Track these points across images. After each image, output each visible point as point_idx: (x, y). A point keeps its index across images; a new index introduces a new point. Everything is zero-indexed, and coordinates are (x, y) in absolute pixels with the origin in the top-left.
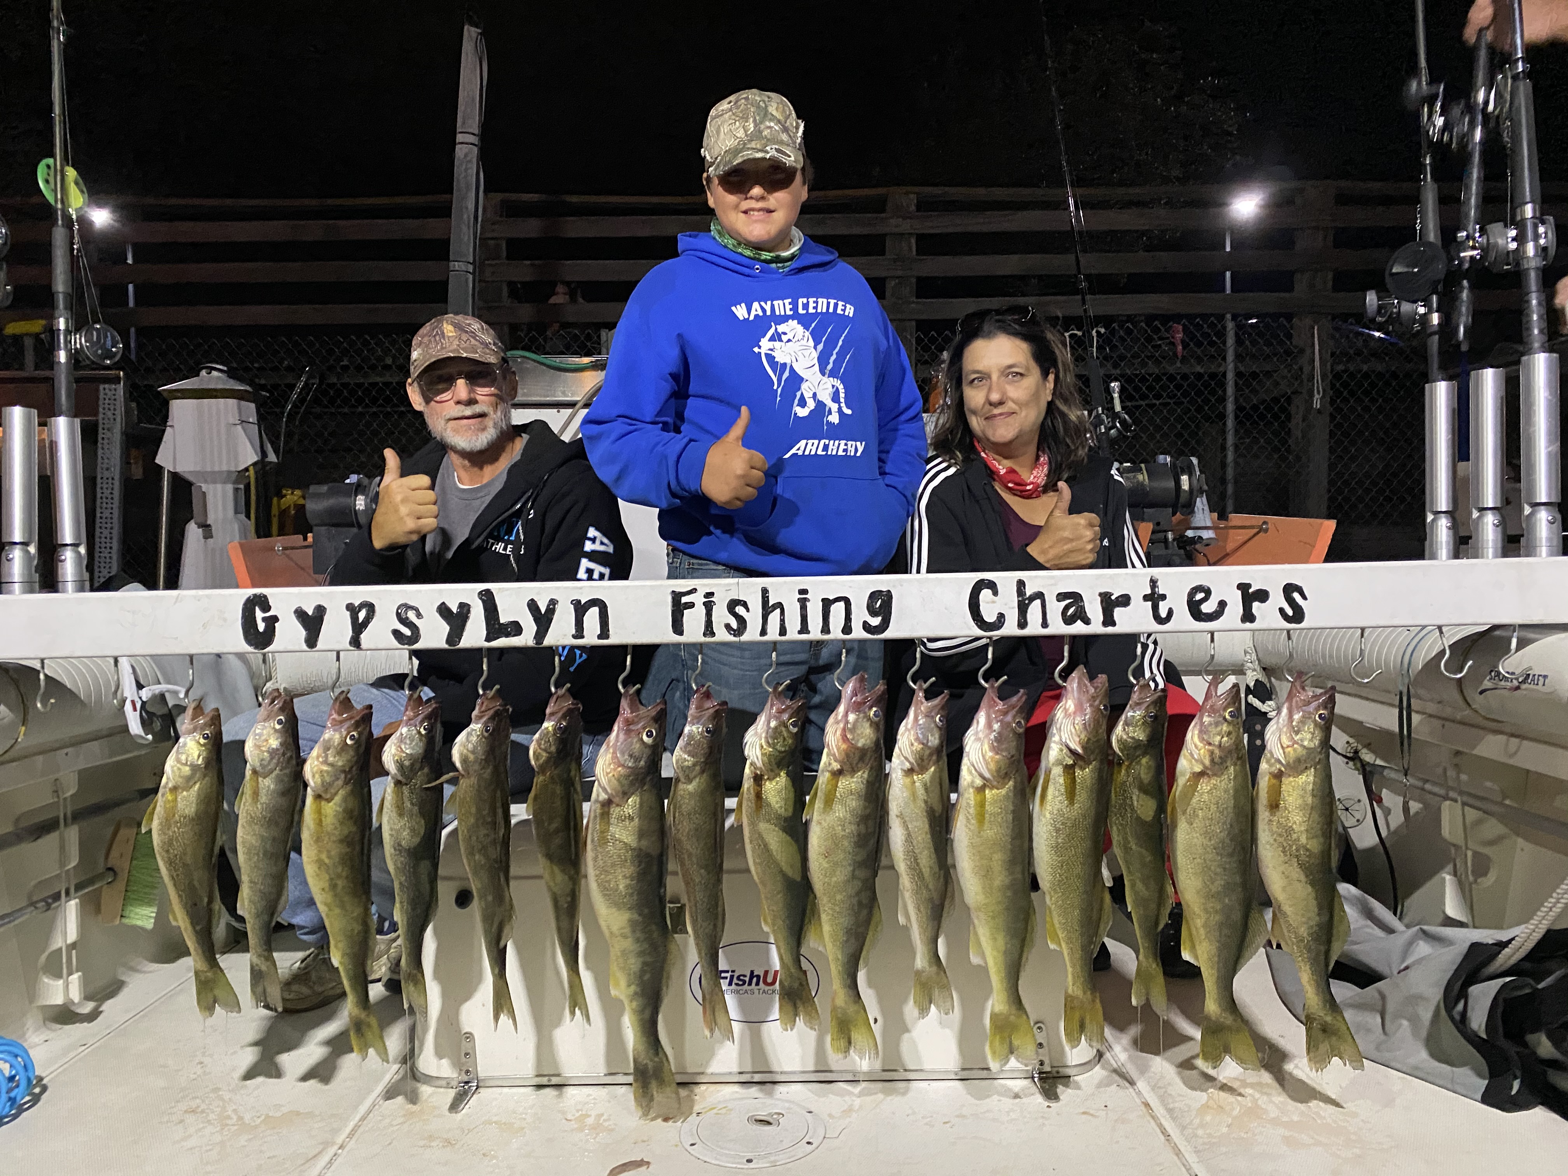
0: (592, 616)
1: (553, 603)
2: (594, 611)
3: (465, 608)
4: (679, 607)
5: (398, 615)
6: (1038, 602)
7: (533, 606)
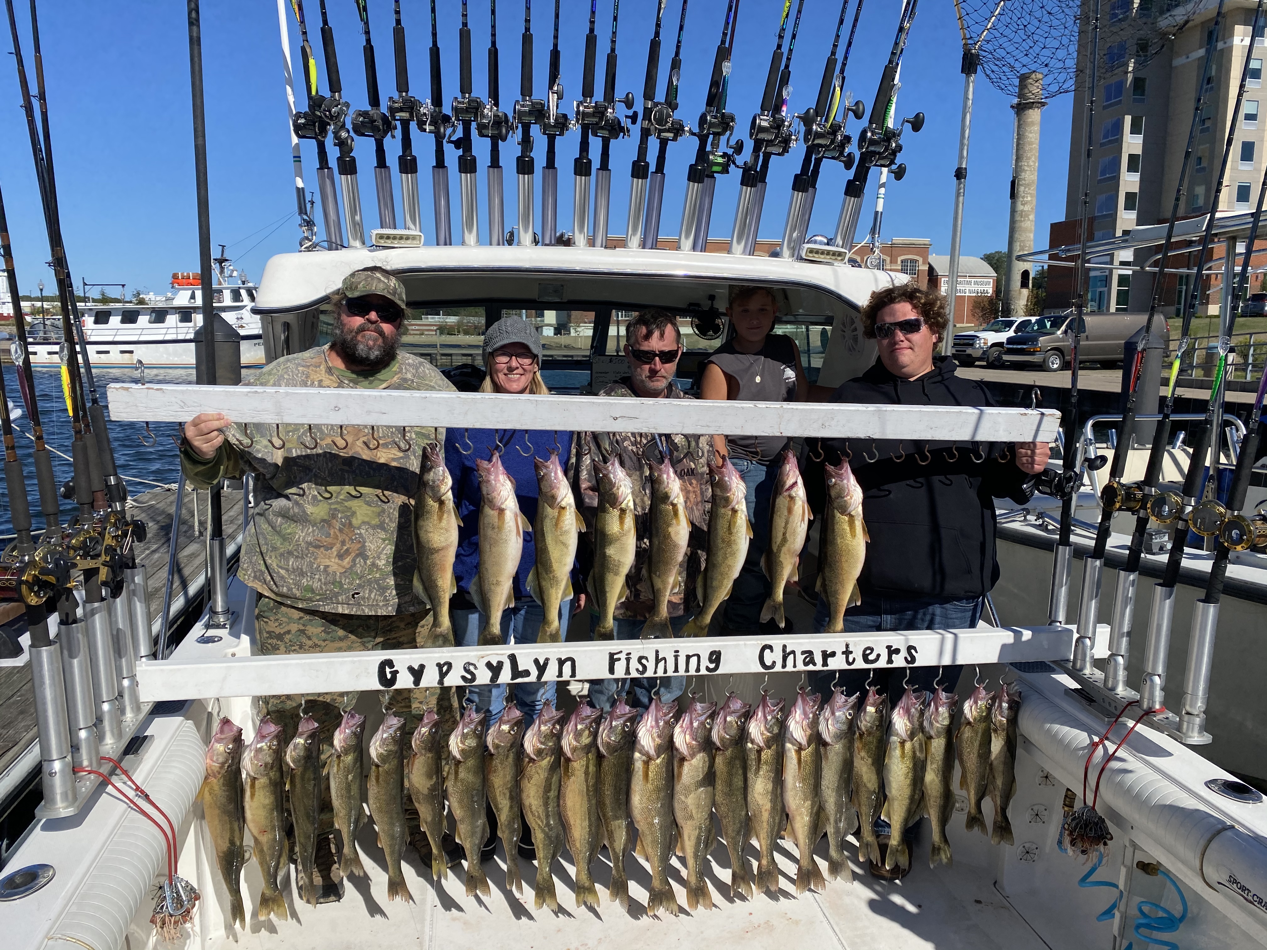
0: (567, 667)
1: (547, 660)
2: (568, 664)
3: (500, 664)
4: (612, 660)
5: (465, 668)
6: (792, 656)
7: (536, 661)
